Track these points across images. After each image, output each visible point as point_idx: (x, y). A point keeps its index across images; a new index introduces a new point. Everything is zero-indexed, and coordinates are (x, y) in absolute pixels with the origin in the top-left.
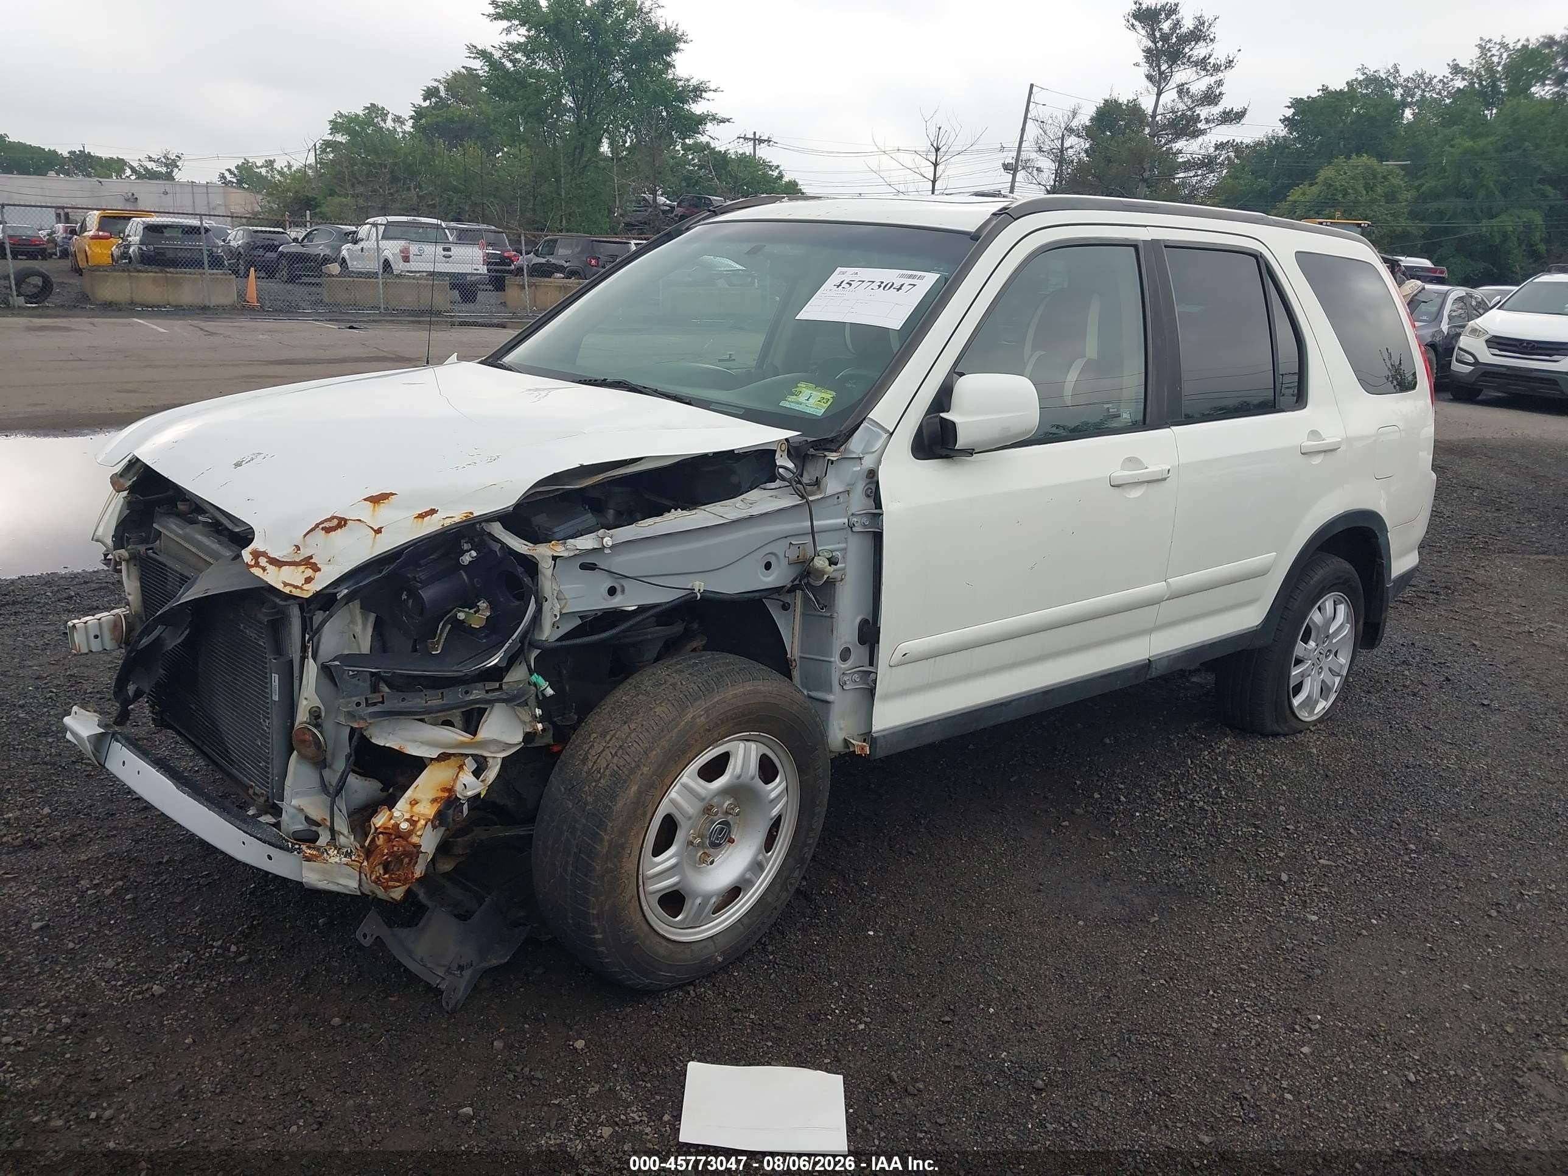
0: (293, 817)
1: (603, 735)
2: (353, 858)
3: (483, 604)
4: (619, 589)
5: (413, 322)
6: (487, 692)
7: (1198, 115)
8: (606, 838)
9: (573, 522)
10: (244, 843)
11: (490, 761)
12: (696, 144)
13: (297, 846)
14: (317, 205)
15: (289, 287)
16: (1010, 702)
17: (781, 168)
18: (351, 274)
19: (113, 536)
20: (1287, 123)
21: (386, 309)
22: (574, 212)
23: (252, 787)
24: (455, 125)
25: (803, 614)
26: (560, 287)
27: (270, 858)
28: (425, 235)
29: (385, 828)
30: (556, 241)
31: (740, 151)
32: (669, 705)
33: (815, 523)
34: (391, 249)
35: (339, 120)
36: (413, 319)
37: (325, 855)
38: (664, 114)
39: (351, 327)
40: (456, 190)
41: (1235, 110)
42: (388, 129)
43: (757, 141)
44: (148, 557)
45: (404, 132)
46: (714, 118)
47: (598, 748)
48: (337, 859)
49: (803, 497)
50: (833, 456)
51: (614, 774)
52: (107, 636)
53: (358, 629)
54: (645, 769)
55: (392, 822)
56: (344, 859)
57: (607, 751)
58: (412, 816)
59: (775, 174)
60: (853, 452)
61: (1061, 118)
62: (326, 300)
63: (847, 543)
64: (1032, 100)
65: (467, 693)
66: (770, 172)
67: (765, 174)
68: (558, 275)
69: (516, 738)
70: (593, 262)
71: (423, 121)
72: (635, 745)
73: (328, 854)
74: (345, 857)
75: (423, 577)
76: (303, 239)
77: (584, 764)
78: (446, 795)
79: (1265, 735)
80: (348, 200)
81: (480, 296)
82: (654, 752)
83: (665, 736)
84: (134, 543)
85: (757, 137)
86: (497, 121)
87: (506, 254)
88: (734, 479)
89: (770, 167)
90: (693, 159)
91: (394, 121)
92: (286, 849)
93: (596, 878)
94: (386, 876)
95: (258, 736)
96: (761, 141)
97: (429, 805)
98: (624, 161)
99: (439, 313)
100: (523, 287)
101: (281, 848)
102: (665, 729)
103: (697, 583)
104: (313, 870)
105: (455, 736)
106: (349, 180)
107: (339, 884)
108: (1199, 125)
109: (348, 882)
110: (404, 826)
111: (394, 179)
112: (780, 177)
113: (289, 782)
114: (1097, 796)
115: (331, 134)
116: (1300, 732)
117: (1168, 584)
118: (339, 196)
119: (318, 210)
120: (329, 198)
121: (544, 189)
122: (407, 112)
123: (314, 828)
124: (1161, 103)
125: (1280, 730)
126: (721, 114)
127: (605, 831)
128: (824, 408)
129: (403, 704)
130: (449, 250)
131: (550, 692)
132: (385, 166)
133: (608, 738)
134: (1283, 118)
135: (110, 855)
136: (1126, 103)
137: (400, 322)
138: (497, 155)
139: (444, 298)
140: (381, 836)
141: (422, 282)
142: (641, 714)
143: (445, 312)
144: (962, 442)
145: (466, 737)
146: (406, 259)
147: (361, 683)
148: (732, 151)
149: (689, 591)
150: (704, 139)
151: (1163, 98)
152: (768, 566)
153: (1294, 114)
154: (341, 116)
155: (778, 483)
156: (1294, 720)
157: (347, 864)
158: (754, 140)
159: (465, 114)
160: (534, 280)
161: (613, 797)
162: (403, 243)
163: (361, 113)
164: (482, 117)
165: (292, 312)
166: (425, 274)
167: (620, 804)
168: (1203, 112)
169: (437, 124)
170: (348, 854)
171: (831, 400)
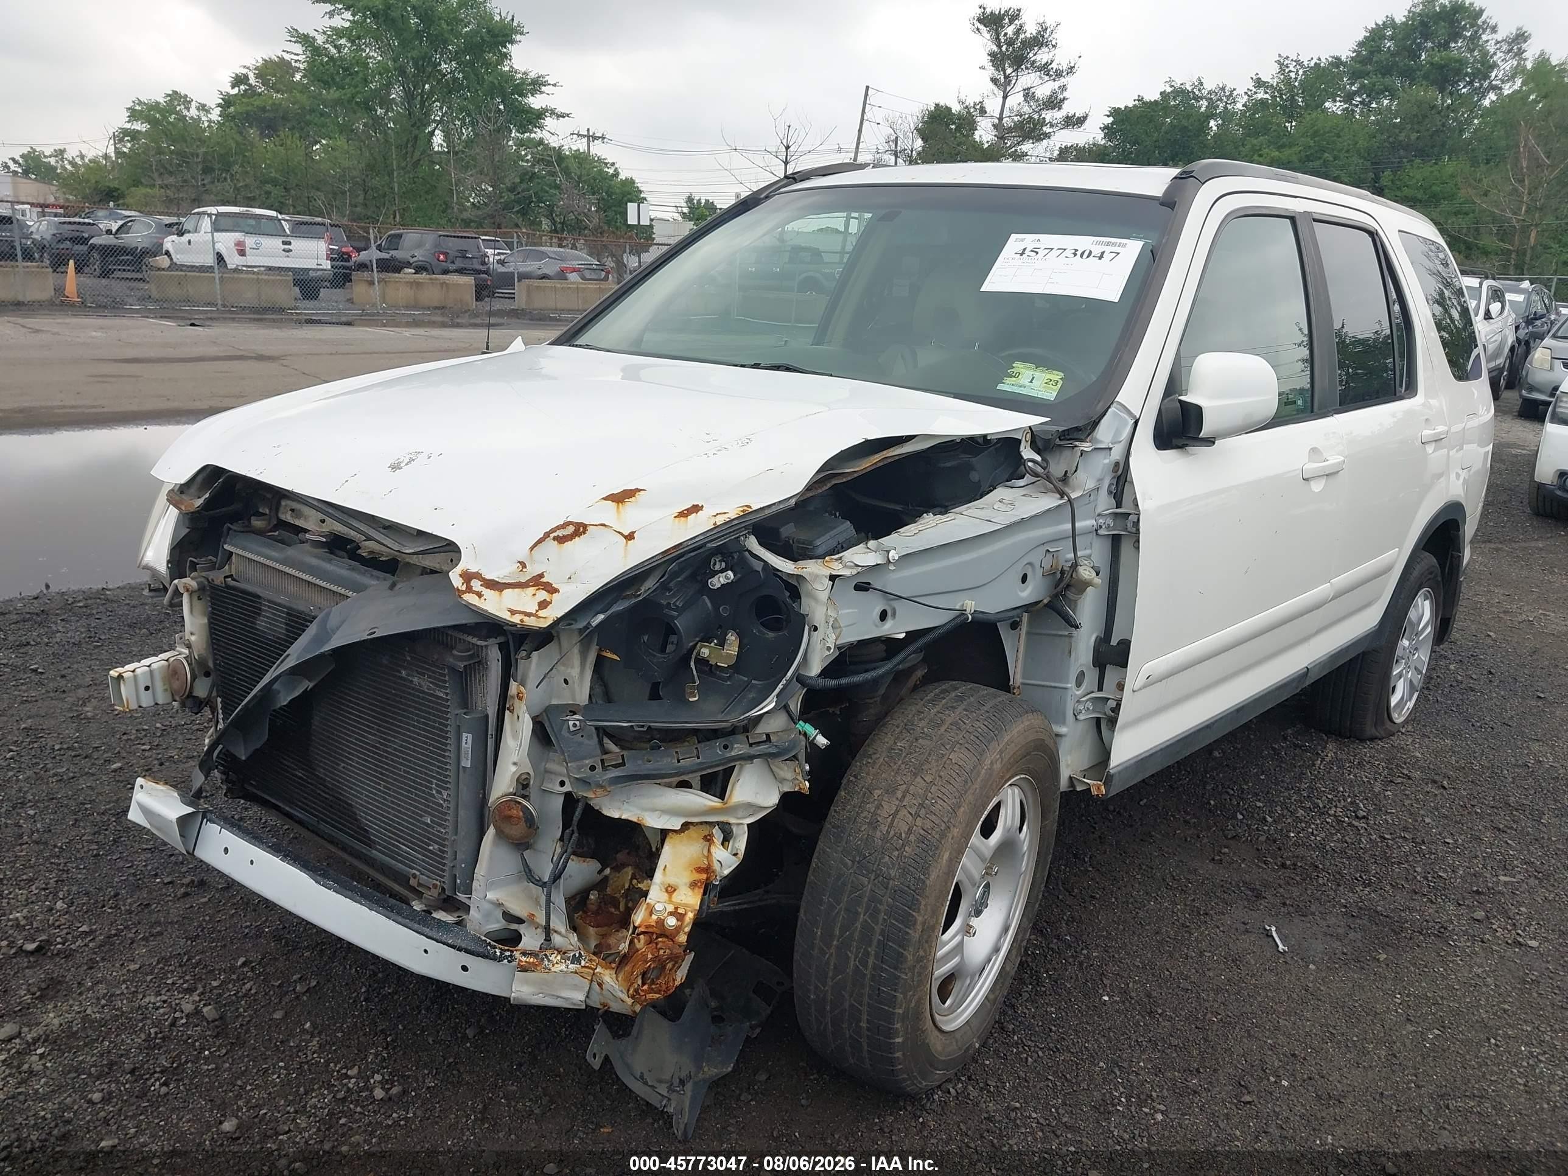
0: (487, 916)
1: (891, 791)
2: (583, 963)
3: (732, 637)
4: (889, 613)
5: (255, 320)
6: (751, 745)
7: (1044, 118)
8: (920, 919)
9: (832, 533)
10: (426, 951)
11: (734, 829)
12: (530, 140)
13: (508, 953)
14: (122, 196)
15: (104, 281)
16: (1213, 723)
17: (617, 166)
18: (181, 267)
19: (168, 562)
20: (1106, 131)
21: (224, 306)
22: (408, 207)
23: (414, 876)
24: (267, 115)
25: (1028, 633)
26: (411, 283)
27: (465, 968)
28: (258, 228)
29: (647, 927)
30: (400, 236)
31: (574, 148)
32: (963, 750)
33: (1077, 525)
34: (226, 242)
35: (138, 108)
36: (256, 316)
37: (546, 962)
38: (502, 107)
39: (193, 325)
40: (275, 182)
41: (1077, 115)
42: (191, 118)
43: (591, 137)
44: (228, 587)
45: (210, 121)
46: (553, 113)
47: (888, 808)
48: (563, 967)
49: (1062, 494)
50: (1086, 446)
51: (922, 840)
52: (159, 686)
53: (574, 672)
54: (956, 831)
55: (654, 917)
56: (571, 966)
57: (904, 812)
58: (676, 908)
59: (611, 171)
60: (1101, 442)
61: (910, 119)
62: (155, 294)
63: (1091, 548)
64: (868, 102)
65: (726, 747)
66: (606, 170)
67: (601, 172)
68: (410, 270)
69: (771, 799)
70: (442, 257)
71: (232, 109)
72: (940, 802)
73: (549, 961)
74: (572, 963)
75: (679, 604)
76: (118, 230)
77: (875, 828)
78: (704, 876)
79: (1362, 740)
80: (156, 191)
81: (323, 293)
82: (962, 809)
83: (969, 788)
84: (204, 570)
85: (591, 134)
86: (314, 111)
87: (344, 250)
88: (974, 476)
89: (606, 164)
90: (526, 155)
91: (198, 109)
92: (494, 958)
93: (907, 970)
94: (645, 987)
95: (425, 812)
96: (595, 138)
97: (689, 892)
98: (460, 155)
99: (282, 310)
100: (372, 283)
101: (484, 956)
102: (969, 781)
103: (969, 602)
104: (526, 982)
105: (698, 800)
106: (157, 170)
107: (558, 997)
108: (1044, 129)
109: (574, 996)
110: (672, 922)
111: (207, 170)
112: (616, 174)
113: (481, 870)
114: (1240, 817)
115: (129, 122)
116: (1393, 735)
117: (1332, 584)
118: (146, 186)
119: (121, 202)
120: (133, 189)
121: (375, 182)
122: (213, 100)
123: (514, 926)
124: (1007, 106)
125: (1378, 734)
126: (560, 110)
127: (919, 911)
128: (1054, 390)
129: (649, 765)
130: (289, 243)
131: (822, 741)
132: (197, 156)
133: (899, 794)
134: (1102, 126)
135: (165, 960)
136: (972, 105)
137: (239, 320)
138: (314, 148)
139: (287, 295)
140: (642, 936)
141: (264, 277)
142: (934, 763)
143: (289, 309)
144: (1208, 428)
145: (708, 801)
146: (242, 253)
147: (585, 741)
148: (565, 147)
149: (958, 613)
150: (537, 135)
151: (1010, 102)
152: (1024, 579)
153: (1112, 124)
154: (140, 103)
155: (1028, 478)
156: (1389, 723)
157: (576, 972)
158: (588, 136)
159: (277, 102)
160: (383, 275)
161: (925, 870)
162: (238, 236)
163: (162, 100)
164: (296, 107)
165: (118, 308)
166: (262, 269)
167: (933, 877)
168: (1048, 115)
169: (247, 113)
170: (576, 960)
171: (1061, 382)
